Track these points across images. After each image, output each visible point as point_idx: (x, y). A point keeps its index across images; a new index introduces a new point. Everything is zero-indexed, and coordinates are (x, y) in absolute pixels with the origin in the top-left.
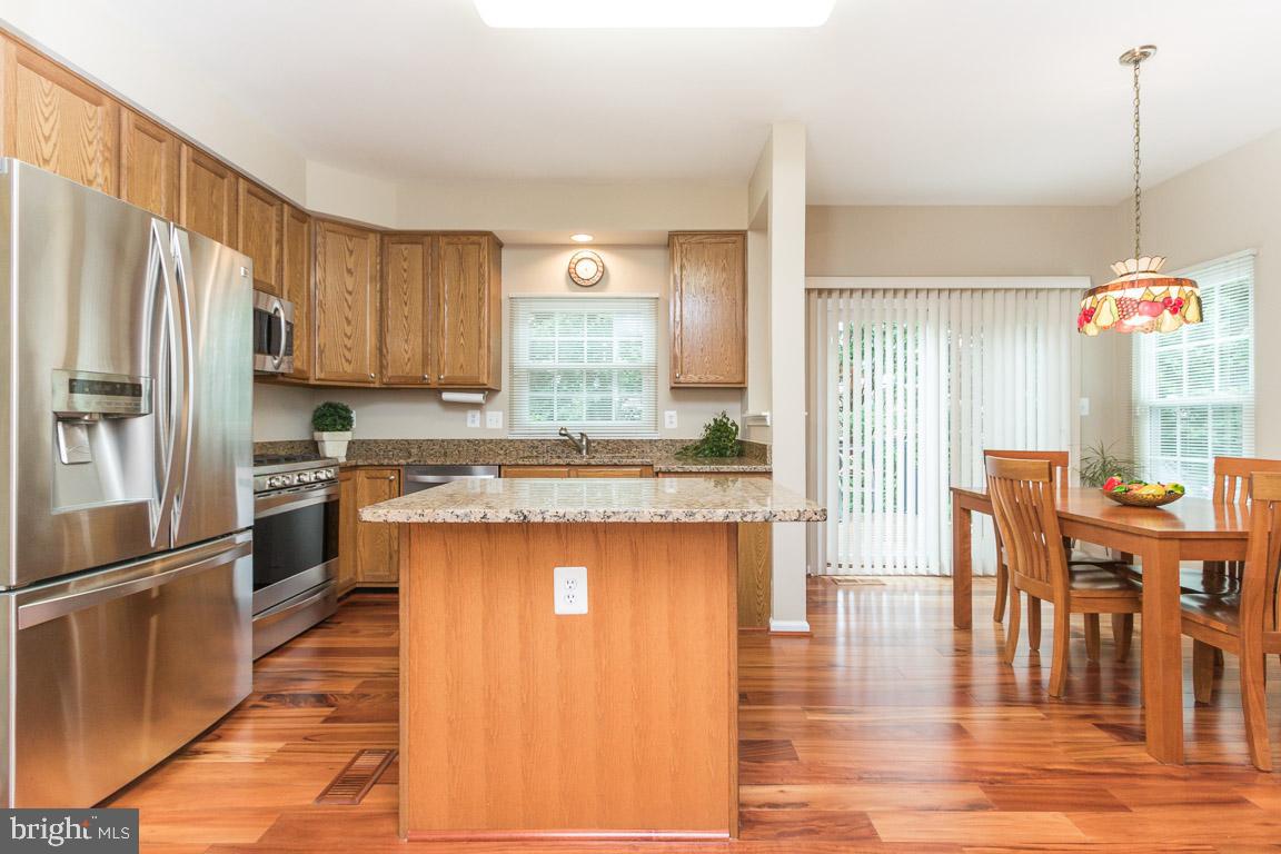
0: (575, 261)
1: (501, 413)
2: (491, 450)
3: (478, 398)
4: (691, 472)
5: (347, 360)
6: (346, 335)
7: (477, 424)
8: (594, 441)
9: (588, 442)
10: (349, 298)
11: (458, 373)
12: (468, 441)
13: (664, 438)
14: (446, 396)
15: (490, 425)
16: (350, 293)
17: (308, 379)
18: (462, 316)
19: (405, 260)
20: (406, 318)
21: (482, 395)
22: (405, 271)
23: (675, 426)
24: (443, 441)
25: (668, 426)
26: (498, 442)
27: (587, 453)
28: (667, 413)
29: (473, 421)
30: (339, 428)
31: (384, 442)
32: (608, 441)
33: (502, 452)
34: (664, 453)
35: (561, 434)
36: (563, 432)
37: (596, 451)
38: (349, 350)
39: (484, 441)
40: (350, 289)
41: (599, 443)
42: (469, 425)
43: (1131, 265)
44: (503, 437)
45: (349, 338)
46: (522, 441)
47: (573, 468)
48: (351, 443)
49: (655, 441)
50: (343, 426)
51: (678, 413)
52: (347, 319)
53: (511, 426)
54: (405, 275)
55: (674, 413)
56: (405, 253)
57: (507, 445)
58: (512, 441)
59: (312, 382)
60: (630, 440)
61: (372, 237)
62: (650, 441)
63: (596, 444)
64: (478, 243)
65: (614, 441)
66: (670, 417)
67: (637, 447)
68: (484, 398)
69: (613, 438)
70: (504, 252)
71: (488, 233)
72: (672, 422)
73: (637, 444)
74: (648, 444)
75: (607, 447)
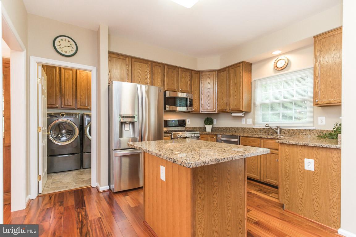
0: (276, 62)
1: (251, 119)
2: (248, 131)
3: (241, 114)
5: (208, 106)
6: (208, 100)
7: (244, 123)
8: (283, 129)
10: (209, 90)
11: (235, 107)
12: (241, 128)
13: (316, 129)
14: (233, 114)
15: (248, 123)
16: (209, 89)
17: (199, 112)
18: (235, 90)
19: (222, 77)
20: (222, 93)
21: (242, 114)
22: (222, 80)
23: (324, 123)
24: (235, 128)
25: (320, 123)
26: (250, 129)
27: (280, 134)
28: (319, 118)
29: (243, 122)
30: (209, 124)
31: (221, 127)
32: (289, 129)
33: (251, 132)
35: (266, 126)
36: (267, 126)
37: (284, 133)
38: (209, 103)
39: (246, 128)
40: (209, 88)
41: (285, 130)
42: (242, 123)
44: (251, 127)
45: (209, 100)
46: (257, 128)
48: (213, 128)
49: (312, 130)
50: (210, 123)
51: (325, 118)
52: (208, 95)
53: (254, 123)
54: (222, 81)
56: (222, 74)
58: (254, 128)
59: (200, 112)
60: (299, 130)
61: (214, 73)
62: (310, 130)
63: (284, 131)
64: (240, 66)
65: (292, 130)
66: (322, 120)
67: (303, 132)
68: (243, 114)
69: (291, 128)
70: (253, 66)
71: (242, 62)
72: (322, 122)
73: (303, 131)
74: (308, 131)
75: (289, 132)
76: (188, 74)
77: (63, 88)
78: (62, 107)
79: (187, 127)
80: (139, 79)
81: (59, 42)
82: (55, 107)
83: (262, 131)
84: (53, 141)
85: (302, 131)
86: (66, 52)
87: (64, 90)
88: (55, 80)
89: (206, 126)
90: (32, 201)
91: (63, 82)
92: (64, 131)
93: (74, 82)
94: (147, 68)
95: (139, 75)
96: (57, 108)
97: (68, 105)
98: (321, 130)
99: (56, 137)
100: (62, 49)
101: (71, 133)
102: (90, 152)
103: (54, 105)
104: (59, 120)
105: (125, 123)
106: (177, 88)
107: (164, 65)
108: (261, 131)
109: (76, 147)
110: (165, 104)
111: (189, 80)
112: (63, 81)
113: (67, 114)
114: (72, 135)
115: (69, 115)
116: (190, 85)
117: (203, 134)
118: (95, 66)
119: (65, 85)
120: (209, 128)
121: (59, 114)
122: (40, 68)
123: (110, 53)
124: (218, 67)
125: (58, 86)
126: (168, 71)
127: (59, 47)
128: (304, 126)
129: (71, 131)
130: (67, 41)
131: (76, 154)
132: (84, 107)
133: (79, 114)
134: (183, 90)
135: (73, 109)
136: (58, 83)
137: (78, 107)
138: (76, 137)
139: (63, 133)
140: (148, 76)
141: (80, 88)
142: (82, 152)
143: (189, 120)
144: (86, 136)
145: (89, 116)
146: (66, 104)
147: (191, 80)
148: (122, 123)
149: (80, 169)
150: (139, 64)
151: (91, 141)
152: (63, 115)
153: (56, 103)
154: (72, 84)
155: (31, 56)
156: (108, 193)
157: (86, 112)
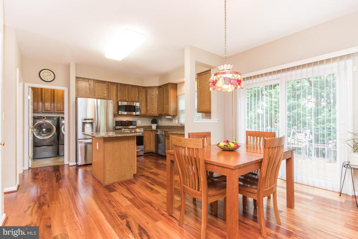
1: (177, 120)
2: (175, 128)
5: (152, 111)
7: (174, 123)
10: (153, 100)
11: (166, 112)
12: (172, 126)
14: (166, 117)
15: (176, 123)
17: (146, 115)
18: (166, 101)
20: (160, 102)
22: (160, 93)
26: (176, 126)
30: (154, 123)
36: (181, 124)
38: (153, 109)
40: (153, 98)
45: (153, 107)
52: (152, 104)
56: (161, 90)
58: (178, 126)
61: (156, 88)
64: (168, 86)
68: (171, 117)
70: (178, 85)
71: (170, 83)
76: (137, 89)
77: (44, 98)
78: (43, 112)
79: (137, 125)
80: (99, 94)
81: (43, 73)
82: (37, 111)
84: (36, 136)
86: (47, 79)
87: (45, 99)
88: (38, 92)
89: (152, 125)
90: (25, 171)
91: (44, 94)
92: (44, 130)
93: (52, 93)
94: (105, 86)
95: (99, 91)
96: (39, 112)
97: (47, 110)
99: (38, 134)
100: (45, 78)
101: (49, 131)
102: (64, 145)
103: (36, 110)
104: (41, 122)
105: (86, 123)
106: (128, 99)
107: (117, 84)
108: (181, 128)
109: (54, 141)
110: (118, 110)
111: (137, 93)
112: (44, 92)
113: (47, 117)
114: (50, 132)
115: (48, 118)
116: (139, 97)
117: (146, 130)
118: (67, 87)
119: (45, 95)
120: (154, 127)
121: (41, 117)
122: (30, 89)
123: (77, 78)
124: (158, 85)
125: (40, 96)
126: (121, 88)
127: (43, 76)
129: (50, 129)
130: (48, 72)
131: (53, 145)
132: (60, 112)
133: (56, 117)
134: (133, 101)
135: (52, 113)
136: (40, 94)
137: (55, 112)
138: (53, 133)
139: (43, 131)
140: (106, 92)
141: (57, 98)
142: (58, 145)
143: (140, 121)
144: (61, 133)
145: (63, 118)
146: (46, 110)
147: (139, 93)
148: (84, 123)
149: (57, 156)
150: (99, 84)
151: (64, 135)
152: (44, 118)
153: (38, 109)
154: (51, 95)
155: (25, 83)
156: (76, 167)
157: (61, 116)
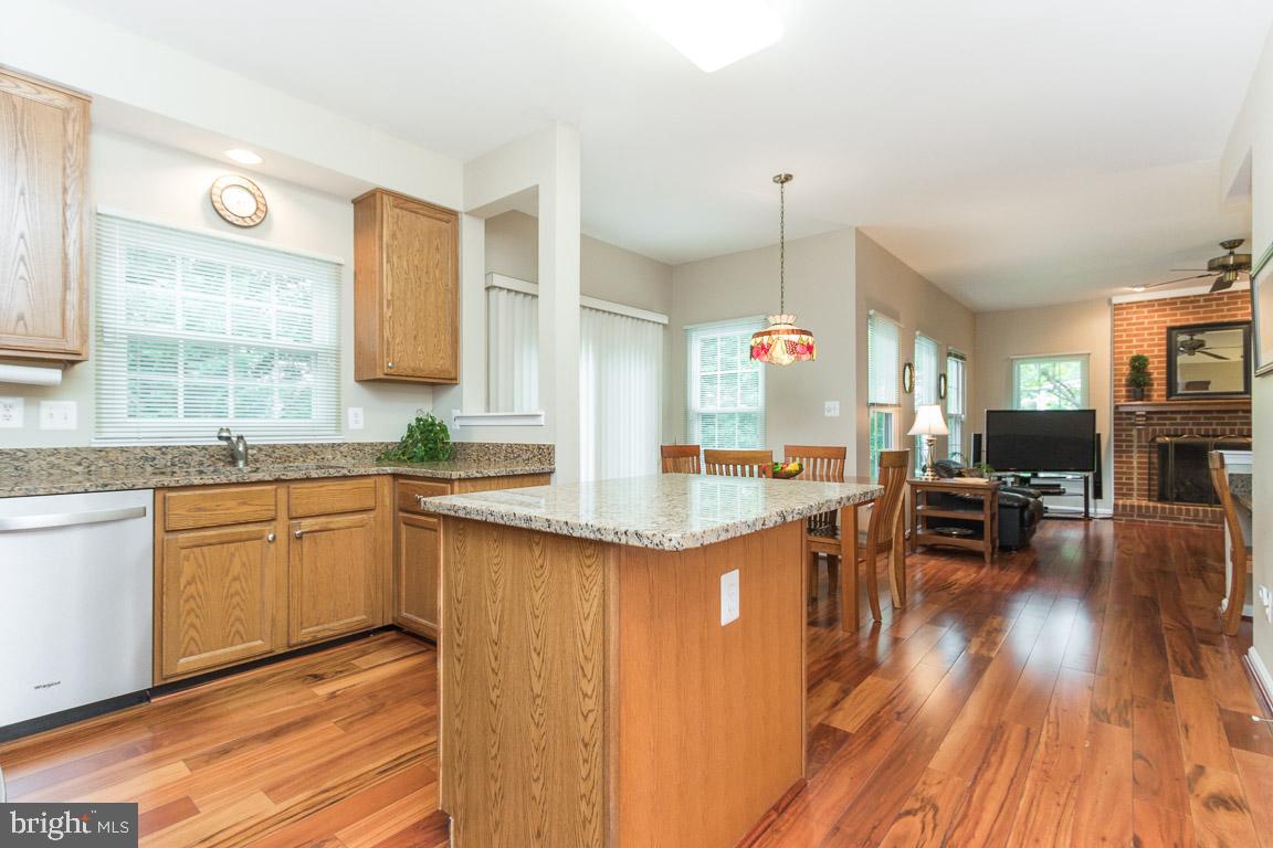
1: (84, 404)
2: (54, 465)
4: (489, 477)
8: (253, 447)
9: (246, 448)
13: (350, 442)
15: (47, 423)
21: (56, 371)
23: (361, 426)
25: (352, 426)
28: (351, 411)
29: (9, 417)
32: (274, 446)
33: (79, 468)
34: (349, 459)
35: (219, 437)
36: (225, 434)
37: (257, 461)
39: (38, 451)
41: (260, 450)
43: (777, 319)
44: (82, 444)
46: (123, 450)
47: (280, 485)
49: (339, 445)
51: (364, 410)
53: (99, 425)
55: (360, 411)
57: (92, 457)
58: (101, 449)
60: (306, 445)
62: (333, 445)
63: (255, 452)
65: (282, 446)
66: (356, 415)
67: (315, 453)
68: (62, 377)
69: (281, 443)
72: (356, 422)
73: (315, 450)
74: (330, 449)
75: (273, 455)
83: (154, 459)
85: (314, 448)
98: (359, 444)
108: (147, 459)
128: (315, 433)
